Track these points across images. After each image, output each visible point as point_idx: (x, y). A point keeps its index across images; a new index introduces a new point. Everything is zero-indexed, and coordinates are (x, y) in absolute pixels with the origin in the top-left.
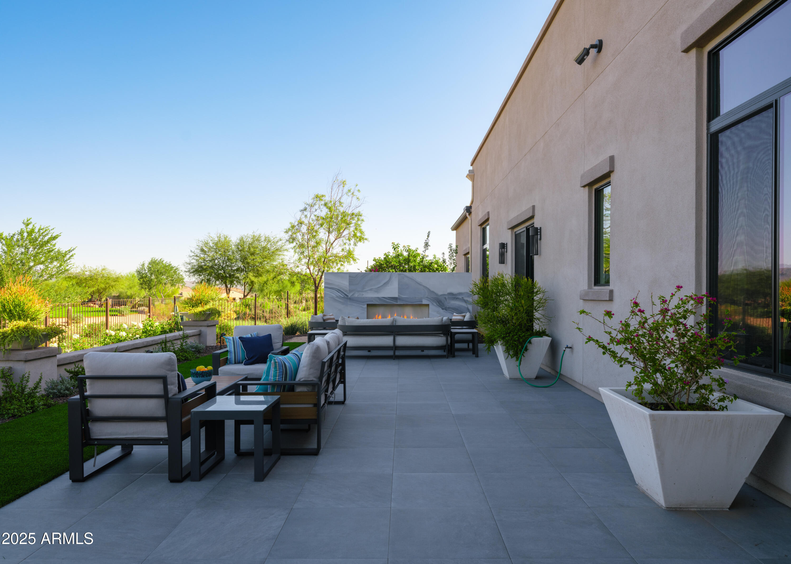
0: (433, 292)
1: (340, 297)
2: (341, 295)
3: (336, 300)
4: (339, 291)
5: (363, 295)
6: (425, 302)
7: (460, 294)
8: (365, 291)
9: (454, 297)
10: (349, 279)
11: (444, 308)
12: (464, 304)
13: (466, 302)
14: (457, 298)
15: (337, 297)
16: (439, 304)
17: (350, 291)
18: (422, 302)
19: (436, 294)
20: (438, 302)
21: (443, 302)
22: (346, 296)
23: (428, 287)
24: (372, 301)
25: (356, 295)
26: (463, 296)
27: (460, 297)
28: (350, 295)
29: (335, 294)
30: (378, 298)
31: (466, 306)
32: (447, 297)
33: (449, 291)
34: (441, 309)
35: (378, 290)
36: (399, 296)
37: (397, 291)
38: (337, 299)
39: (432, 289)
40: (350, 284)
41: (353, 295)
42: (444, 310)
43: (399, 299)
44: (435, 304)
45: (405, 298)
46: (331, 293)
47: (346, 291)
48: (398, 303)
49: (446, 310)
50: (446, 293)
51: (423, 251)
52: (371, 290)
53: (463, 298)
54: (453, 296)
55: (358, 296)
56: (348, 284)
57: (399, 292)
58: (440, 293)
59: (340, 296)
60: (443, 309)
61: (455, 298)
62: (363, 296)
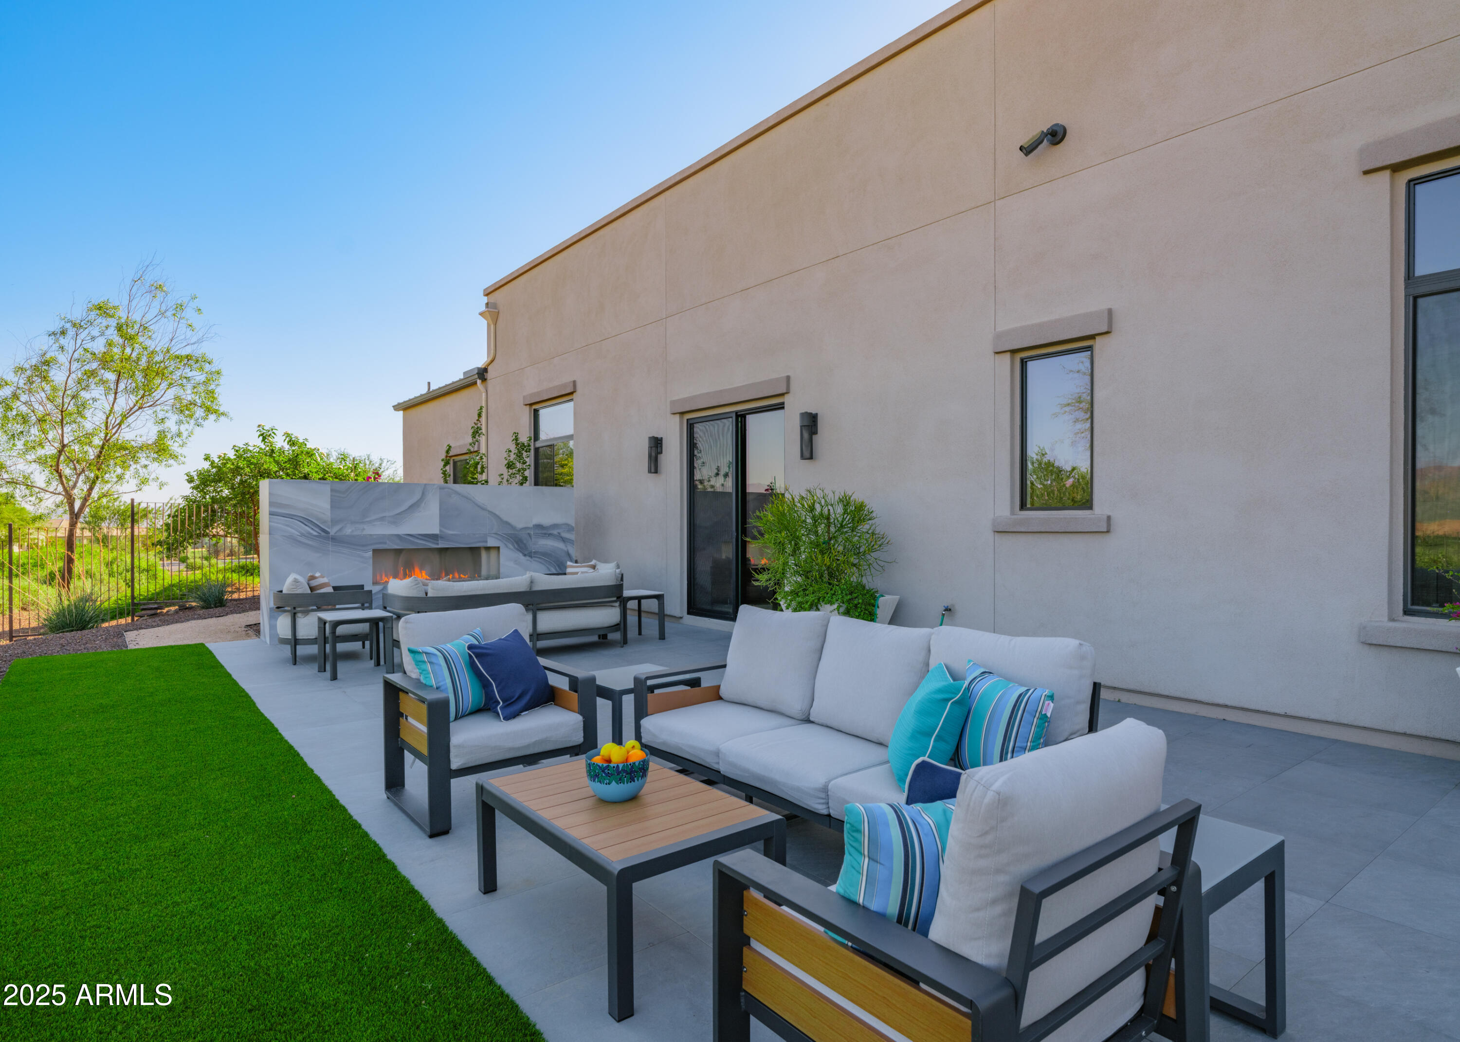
0: (507, 523)
1: (309, 536)
2: (312, 531)
3: (300, 542)
4: (305, 521)
5: (364, 529)
6: (491, 543)
7: (555, 526)
8: (370, 522)
9: (544, 532)
10: (331, 495)
11: (526, 553)
12: (560, 545)
13: (564, 540)
14: (550, 535)
15: (302, 535)
16: (518, 545)
17: (334, 522)
18: (486, 542)
19: (513, 527)
20: (517, 543)
21: (525, 542)
22: (323, 534)
23: (497, 513)
24: (385, 543)
25: (348, 531)
26: (559, 531)
27: (555, 532)
28: (333, 531)
29: (296, 529)
30: (398, 536)
31: (565, 549)
32: (532, 533)
33: (536, 521)
34: (521, 554)
35: (396, 520)
36: (440, 531)
37: (436, 520)
38: (300, 539)
39: (505, 519)
40: (332, 507)
41: (340, 530)
42: (528, 558)
43: (442, 538)
44: (511, 547)
45: (452, 535)
46: (287, 526)
47: (324, 522)
48: (440, 546)
49: (531, 557)
50: (531, 525)
51: (471, 445)
52: (382, 519)
53: (559, 533)
54: (543, 530)
55: (353, 531)
56: (329, 507)
57: (442, 524)
58: (520, 526)
59: (311, 534)
60: (525, 555)
61: (545, 534)
62: (365, 533)
